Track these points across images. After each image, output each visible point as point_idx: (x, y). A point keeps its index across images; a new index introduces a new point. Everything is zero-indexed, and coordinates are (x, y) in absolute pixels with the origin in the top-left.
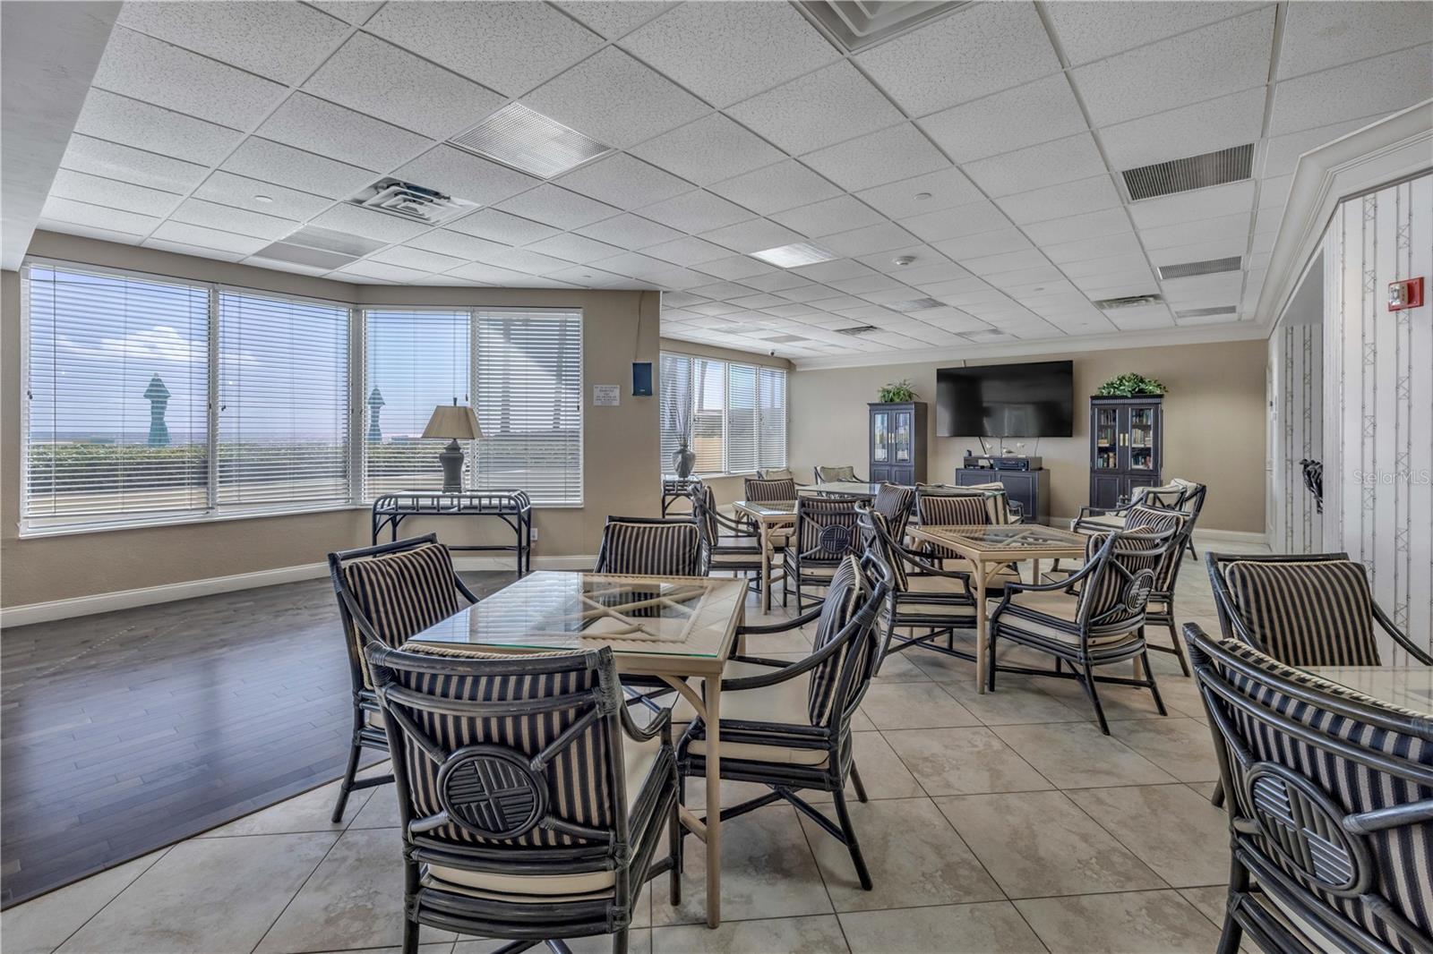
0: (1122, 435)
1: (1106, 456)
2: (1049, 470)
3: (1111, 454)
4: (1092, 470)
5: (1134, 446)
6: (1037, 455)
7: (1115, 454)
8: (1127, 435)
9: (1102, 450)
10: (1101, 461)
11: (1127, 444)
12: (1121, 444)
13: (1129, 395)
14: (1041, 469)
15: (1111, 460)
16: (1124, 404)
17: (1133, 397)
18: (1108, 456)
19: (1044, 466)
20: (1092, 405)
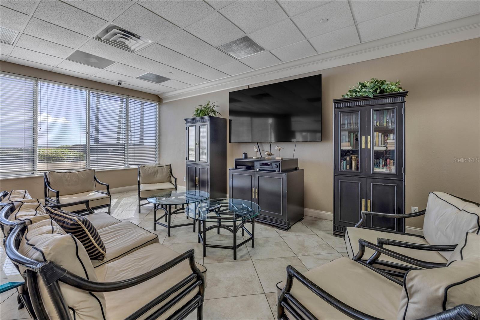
0: (364, 138)
1: (348, 159)
2: (303, 170)
3: (353, 157)
4: (336, 173)
5: (376, 148)
6: (295, 158)
7: (357, 157)
8: (369, 137)
9: (345, 153)
10: (344, 163)
11: (369, 147)
12: (363, 147)
13: (371, 96)
14: (296, 169)
15: (354, 163)
16: (366, 106)
17: (375, 98)
18: (351, 158)
19: (300, 166)
20: (335, 108)
